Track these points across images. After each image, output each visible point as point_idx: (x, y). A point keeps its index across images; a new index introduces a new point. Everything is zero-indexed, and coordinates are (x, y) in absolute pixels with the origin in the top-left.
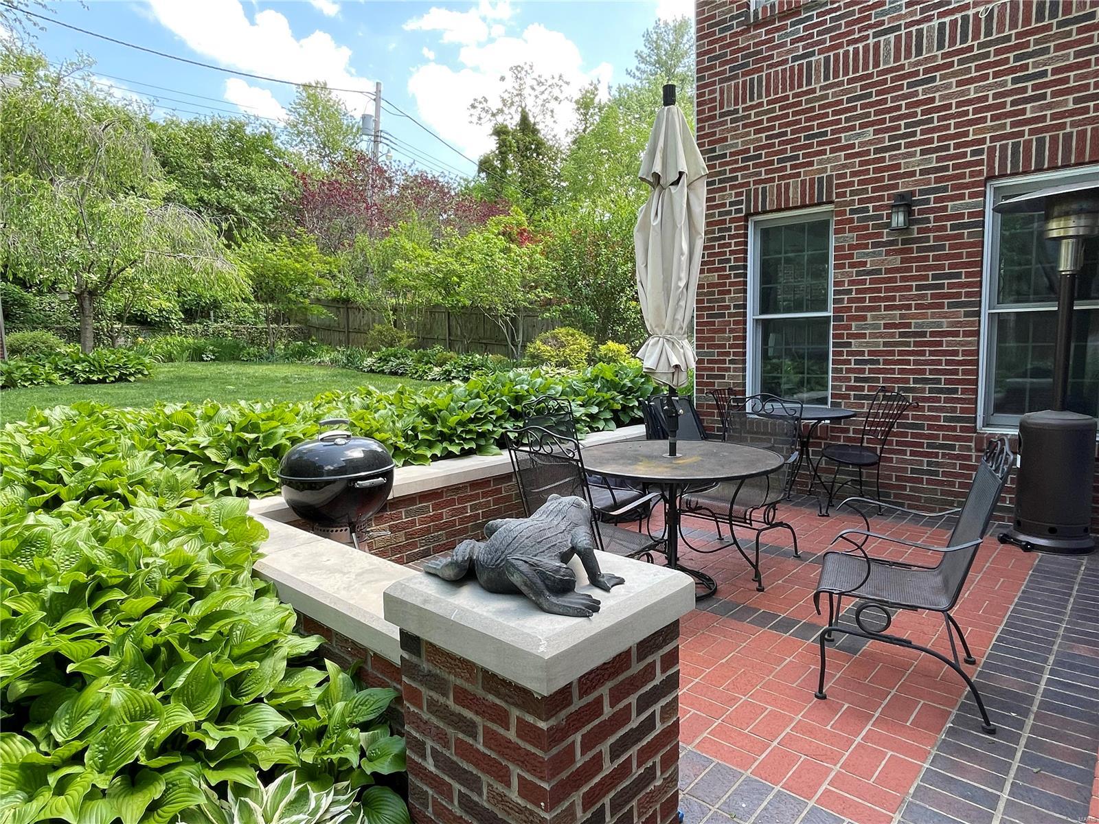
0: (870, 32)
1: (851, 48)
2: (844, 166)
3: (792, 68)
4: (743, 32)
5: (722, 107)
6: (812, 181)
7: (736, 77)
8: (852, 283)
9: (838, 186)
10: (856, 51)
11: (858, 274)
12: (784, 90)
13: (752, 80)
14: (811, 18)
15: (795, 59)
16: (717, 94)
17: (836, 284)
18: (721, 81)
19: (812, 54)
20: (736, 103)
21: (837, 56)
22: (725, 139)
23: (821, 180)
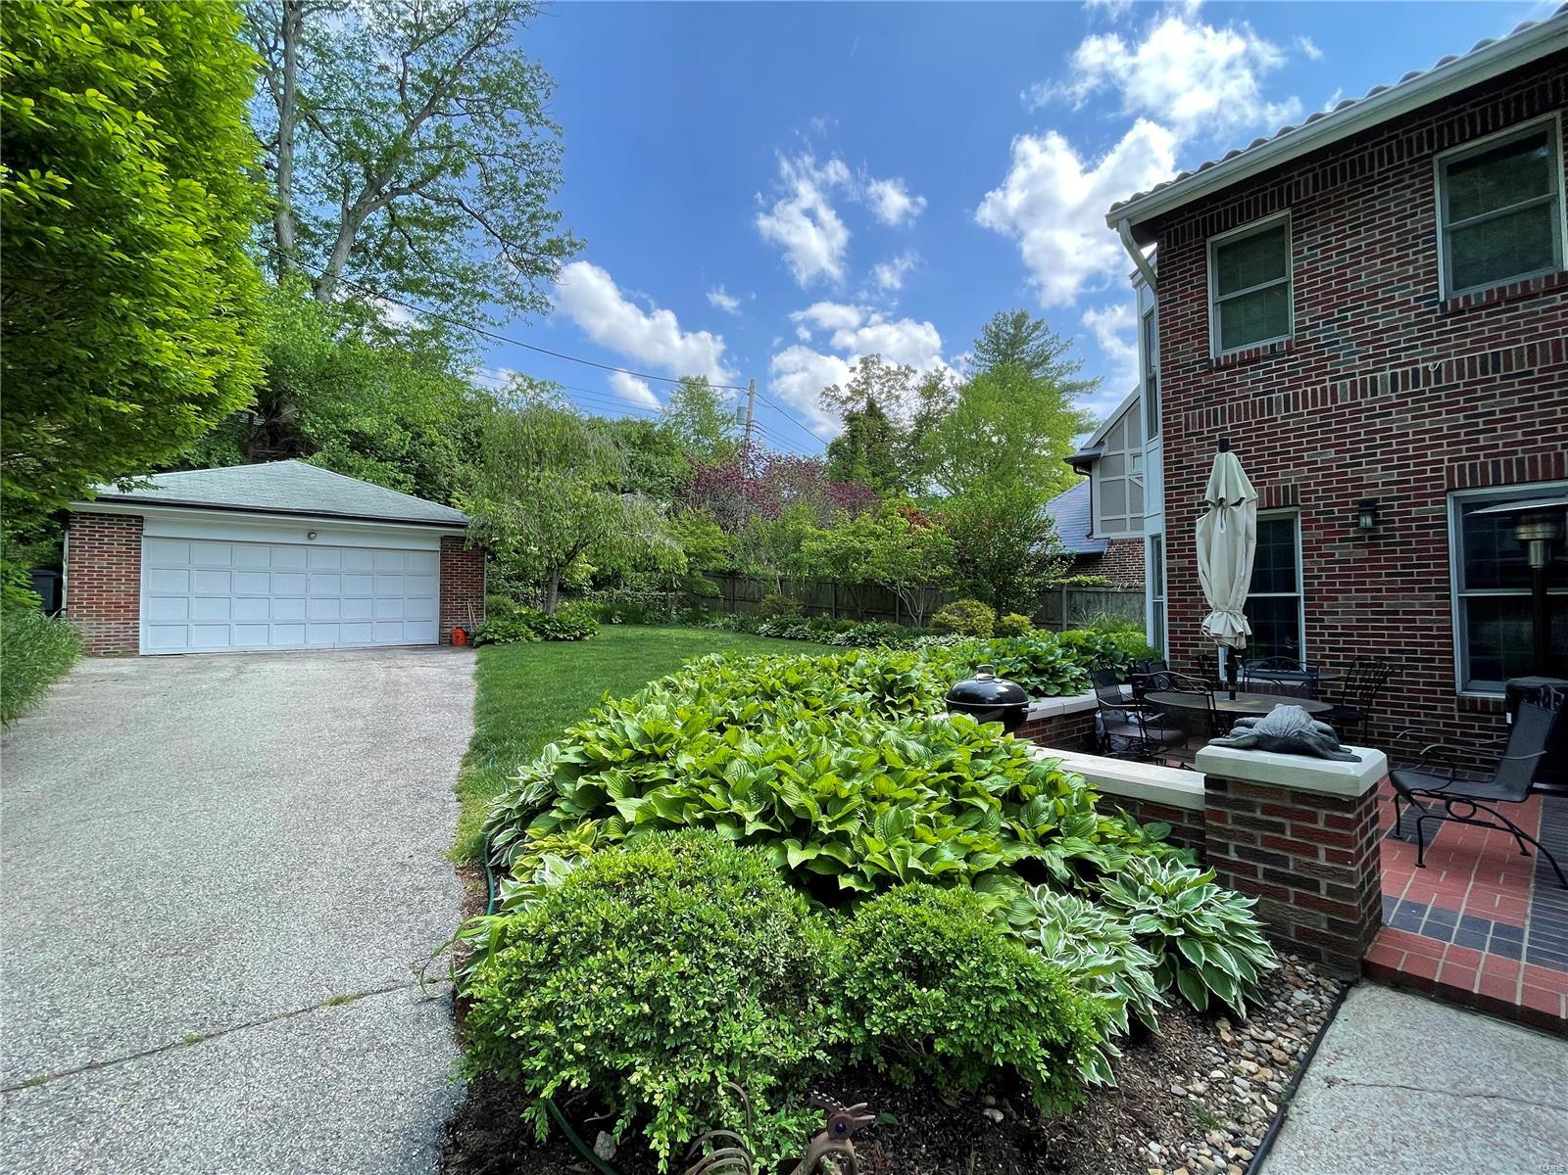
0: (1327, 377)
1: (1309, 389)
2: (1307, 478)
3: (1254, 402)
4: (1206, 373)
5: (1187, 429)
6: (1277, 489)
7: (1201, 407)
8: (1321, 570)
9: (1302, 493)
10: (1314, 392)
11: (1326, 562)
12: (1247, 418)
13: (1215, 410)
14: (1270, 365)
15: (1255, 395)
16: (1183, 420)
17: (1305, 570)
18: (1185, 410)
19: (1273, 392)
20: (1201, 426)
21: (1296, 395)
22: (1192, 454)
23: (1286, 488)
